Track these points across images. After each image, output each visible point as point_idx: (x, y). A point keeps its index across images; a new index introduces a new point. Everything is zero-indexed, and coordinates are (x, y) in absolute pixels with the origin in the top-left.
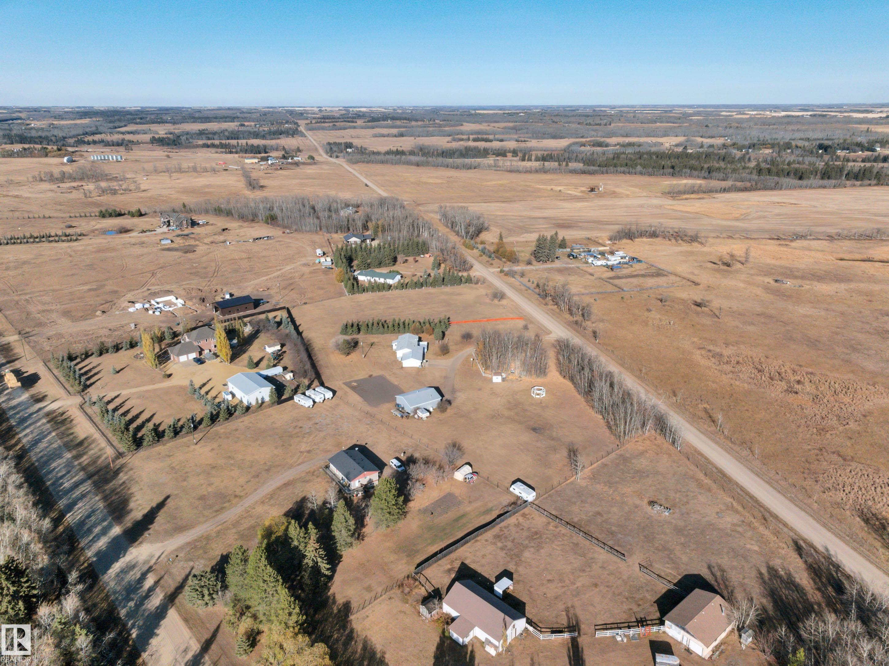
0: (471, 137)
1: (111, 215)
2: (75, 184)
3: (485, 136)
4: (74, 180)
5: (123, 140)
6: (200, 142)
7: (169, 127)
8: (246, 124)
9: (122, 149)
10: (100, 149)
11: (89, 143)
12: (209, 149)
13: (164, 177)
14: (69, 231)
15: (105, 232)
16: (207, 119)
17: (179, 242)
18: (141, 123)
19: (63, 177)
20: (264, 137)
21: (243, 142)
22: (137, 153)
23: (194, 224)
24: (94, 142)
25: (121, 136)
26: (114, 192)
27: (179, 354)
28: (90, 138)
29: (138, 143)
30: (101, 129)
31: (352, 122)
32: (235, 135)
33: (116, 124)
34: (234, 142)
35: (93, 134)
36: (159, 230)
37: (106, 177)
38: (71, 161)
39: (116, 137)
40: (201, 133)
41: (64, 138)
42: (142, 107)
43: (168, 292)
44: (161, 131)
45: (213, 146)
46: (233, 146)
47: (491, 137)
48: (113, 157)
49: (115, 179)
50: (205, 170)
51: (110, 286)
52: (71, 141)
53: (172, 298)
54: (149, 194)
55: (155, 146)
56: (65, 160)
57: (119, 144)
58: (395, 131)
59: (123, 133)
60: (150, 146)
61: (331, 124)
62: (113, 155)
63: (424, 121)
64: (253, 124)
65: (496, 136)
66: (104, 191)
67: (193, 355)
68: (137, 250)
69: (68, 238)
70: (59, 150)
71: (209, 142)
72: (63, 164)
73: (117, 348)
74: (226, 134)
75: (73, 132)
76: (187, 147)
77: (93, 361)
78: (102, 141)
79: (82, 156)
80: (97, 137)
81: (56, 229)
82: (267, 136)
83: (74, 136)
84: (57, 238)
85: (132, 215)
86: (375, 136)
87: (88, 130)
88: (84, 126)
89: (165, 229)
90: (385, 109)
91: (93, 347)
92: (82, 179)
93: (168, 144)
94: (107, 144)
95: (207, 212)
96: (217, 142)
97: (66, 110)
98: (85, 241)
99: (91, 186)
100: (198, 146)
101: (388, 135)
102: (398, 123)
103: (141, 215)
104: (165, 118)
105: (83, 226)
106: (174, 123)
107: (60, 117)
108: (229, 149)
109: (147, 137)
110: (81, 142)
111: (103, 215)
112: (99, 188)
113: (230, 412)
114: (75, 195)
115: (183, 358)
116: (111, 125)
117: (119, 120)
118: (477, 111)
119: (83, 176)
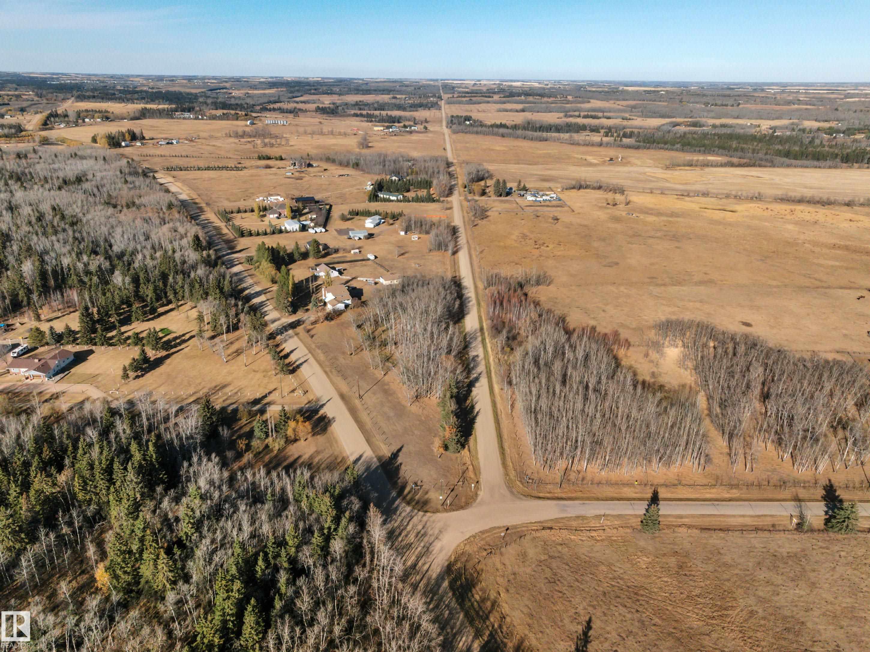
0: (582, 114)
1: (264, 159)
2: (249, 140)
3: (593, 114)
4: (250, 136)
5: (295, 108)
6: (353, 112)
7: (335, 98)
8: (398, 96)
9: (291, 116)
10: (274, 115)
11: (270, 110)
12: (357, 118)
13: (309, 137)
14: (239, 166)
15: (258, 167)
16: (368, 92)
17: (297, 174)
18: (314, 94)
19: (244, 135)
20: (404, 109)
21: (384, 113)
22: (303, 120)
23: (310, 165)
24: (274, 110)
25: (295, 105)
26: (272, 145)
27: (270, 214)
28: (272, 106)
29: (306, 111)
30: (282, 99)
31: (490, 97)
32: (382, 107)
33: (296, 94)
34: (377, 113)
35: (275, 102)
36: (288, 168)
37: (271, 136)
38: (252, 124)
39: (291, 106)
40: (357, 104)
41: (254, 105)
42: (323, 78)
43: (278, 195)
44: (327, 101)
45: (362, 115)
46: (376, 116)
47: (600, 114)
48: (281, 122)
49: (276, 137)
50: (340, 134)
51: (251, 191)
52: (258, 108)
53: (279, 197)
54: (292, 148)
55: (318, 115)
56: (249, 122)
57: (290, 112)
58: (520, 107)
59: (297, 102)
60: (314, 114)
61: (468, 99)
62: (281, 120)
63: (556, 97)
64: (404, 96)
65: (605, 114)
66: (265, 145)
67: (276, 215)
68: (272, 177)
69: (237, 169)
70: (246, 115)
71: (359, 112)
72: (247, 126)
73: (246, 211)
74: (376, 105)
75: (262, 101)
76: (341, 116)
77: (234, 215)
78: (280, 109)
79: (260, 120)
80: (277, 106)
81: (231, 164)
82: (408, 109)
83: (261, 104)
84: (232, 169)
85: (276, 159)
86: (499, 111)
87: (272, 99)
88: (270, 95)
89: (292, 167)
90: (540, 83)
91: (235, 210)
92: (255, 137)
93: (328, 113)
94: (282, 111)
95: (321, 159)
96: (364, 112)
97: (262, 80)
98: (245, 171)
99: (259, 142)
100: (349, 115)
101: (511, 110)
102: (531, 99)
103: (281, 159)
104: (334, 89)
105: (247, 163)
106: (340, 94)
107: (254, 87)
108: (370, 118)
109: (313, 106)
110: (264, 109)
111: (260, 158)
112: (263, 142)
113: (281, 231)
114: (249, 146)
115: (271, 216)
116: (290, 95)
117: (298, 91)
118: (625, 88)
119: (256, 135)
